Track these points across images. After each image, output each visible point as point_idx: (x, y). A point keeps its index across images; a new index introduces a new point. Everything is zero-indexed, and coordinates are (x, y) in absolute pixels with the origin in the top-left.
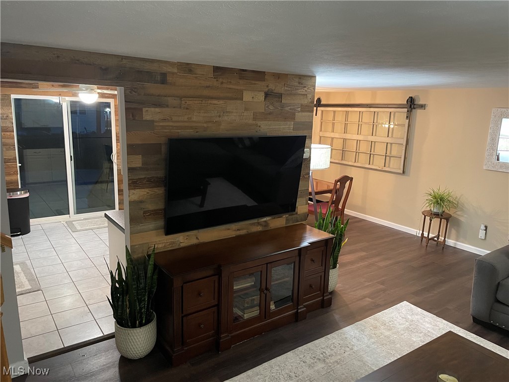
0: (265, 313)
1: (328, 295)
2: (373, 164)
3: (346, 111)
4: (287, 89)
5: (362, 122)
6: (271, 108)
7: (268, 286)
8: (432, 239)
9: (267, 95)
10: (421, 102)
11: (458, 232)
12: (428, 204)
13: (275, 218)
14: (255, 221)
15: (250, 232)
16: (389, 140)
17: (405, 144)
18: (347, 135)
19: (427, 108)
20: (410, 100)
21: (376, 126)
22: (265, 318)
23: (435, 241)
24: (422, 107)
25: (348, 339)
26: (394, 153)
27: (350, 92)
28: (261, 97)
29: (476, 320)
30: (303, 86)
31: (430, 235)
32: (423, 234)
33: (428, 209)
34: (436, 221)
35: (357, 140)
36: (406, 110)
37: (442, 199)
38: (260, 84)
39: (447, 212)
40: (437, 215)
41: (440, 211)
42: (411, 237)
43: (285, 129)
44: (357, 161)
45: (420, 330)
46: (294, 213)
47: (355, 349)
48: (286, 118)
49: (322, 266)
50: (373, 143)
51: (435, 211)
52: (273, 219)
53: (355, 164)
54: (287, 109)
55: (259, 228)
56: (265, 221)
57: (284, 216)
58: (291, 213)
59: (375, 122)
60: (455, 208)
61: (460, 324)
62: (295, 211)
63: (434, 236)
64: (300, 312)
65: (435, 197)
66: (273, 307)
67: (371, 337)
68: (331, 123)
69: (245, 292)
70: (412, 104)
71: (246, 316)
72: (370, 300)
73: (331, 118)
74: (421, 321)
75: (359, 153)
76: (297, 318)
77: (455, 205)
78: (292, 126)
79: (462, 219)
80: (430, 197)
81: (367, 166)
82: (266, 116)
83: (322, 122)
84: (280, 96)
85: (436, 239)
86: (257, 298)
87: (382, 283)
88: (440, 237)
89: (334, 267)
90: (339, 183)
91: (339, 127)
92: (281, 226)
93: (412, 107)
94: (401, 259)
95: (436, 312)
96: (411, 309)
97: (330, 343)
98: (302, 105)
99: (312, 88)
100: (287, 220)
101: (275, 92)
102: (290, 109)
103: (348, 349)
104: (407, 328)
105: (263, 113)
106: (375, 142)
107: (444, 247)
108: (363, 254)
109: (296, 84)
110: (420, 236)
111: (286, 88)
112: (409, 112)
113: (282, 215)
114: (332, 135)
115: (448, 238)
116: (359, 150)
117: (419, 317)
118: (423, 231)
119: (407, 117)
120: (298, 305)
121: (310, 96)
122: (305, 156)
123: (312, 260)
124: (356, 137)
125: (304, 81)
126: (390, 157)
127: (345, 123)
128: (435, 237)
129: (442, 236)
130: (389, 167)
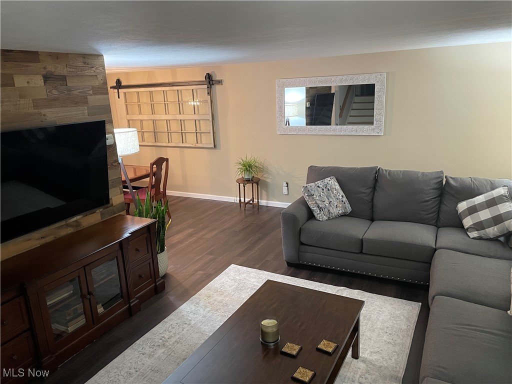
0: (92, 318)
1: (160, 280)
2: (186, 142)
3: (150, 92)
4: (71, 70)
5: (167, 101)
6: (56, 93)
7: (90, 291)
8: (248, 203)
9: (46, 78)
10: (218, 78)
11: (267, 191)
12: (240, 172)
13: (86, 215)
14: (63, 223)
15: (58, 237)
16: (196, 117)
17: (211, 119)
18: (155, 116)
19: (223, 83)
20: (207, 77)
21: (182, 104)
22: (94, 324)
23: (251, 204)
24: (220, 82)
25: (185, 316)
26: (203, 130)
27: (150, 72)
28: (39, 81)
29: (289, 264)
30: (89, 66)
31: (246, 199)
32: (240, 200)
33: (241, 177)
34: (249, 186)
35: (167, 120)
36: (206, 86)
37: (250, 166)
38: (34, 66)
39: (257, 176)
40: (248, 181)
41: (250, 177)
42: (231, 204)
43: (78, 115)
44: (170, 141)
45: (247, 286)
46: (109, 205)
47: (193, 322)
48: (76, 103)
49: (148, 253)
50: (182, 121)
51: (246, 177)
52: (84, 216)
53: (170, 145)
54: (76, 92)
55: (70, 230)
56: (76, 221)
57: (98, 211)
58: (106, 206)
59: (180, 100)
60: (262, 171)
61: (279, 271)
62: (109, 203)
63: (249, 199)
64: (133, 306)
65: (244, 165)
66: (101, 310)
67: (206, 307)
68: (137, 105)
69: (64, 304)
70: (210, 80)
71: (71, 329)
72: (202, 272)
73: (136, 100)
74: (247, 278)
75: (171, 133)
76: (131, 312)
77: (261, 169)
78: (87, 111)
79: (268, 180)
80: (240, 166)
81: (181, 145)
82: (51, 102)
83: (127, 105)
84: (63, 79)
85: (251, 202)
86: (79, 307)
87: (211, 253)
88: (255, 200)
89: (162, 250)
90: (155, 166)
91: (146, 108)
92: (97, 222)
93: (211, 83)
94: (225, 227)
95: (258, 266)
96: (238, 270)
97: (168, 326)
98: (93, 88)
99: (101, 68)
100: (102, 214)
101: (56, 74)
102: (79, 93)
103: (186, 326)
104: (237, 288)
105: (45, 99)
106: (184, 120)
107: (258, 207)
108: (191, 230)
109: (81, 64)
110: (238, 202)
111: (69, 69)
112: (210, 88)
113: (95, 210)
114: (140, 117)
115: (261, 199)
116: (170, 130)
117: (245, 275)
118: (240, 198)
119: (208, 93)
120: (129, 299)
121: (100, 77)
122: (108, 142)
123: (137, 250)
124: (164, 117)
125: (89, 61)
126: (201, 133)
127: (151, 104)
128: (250, 201)
129: (256, 199)
130: (201, 143)
